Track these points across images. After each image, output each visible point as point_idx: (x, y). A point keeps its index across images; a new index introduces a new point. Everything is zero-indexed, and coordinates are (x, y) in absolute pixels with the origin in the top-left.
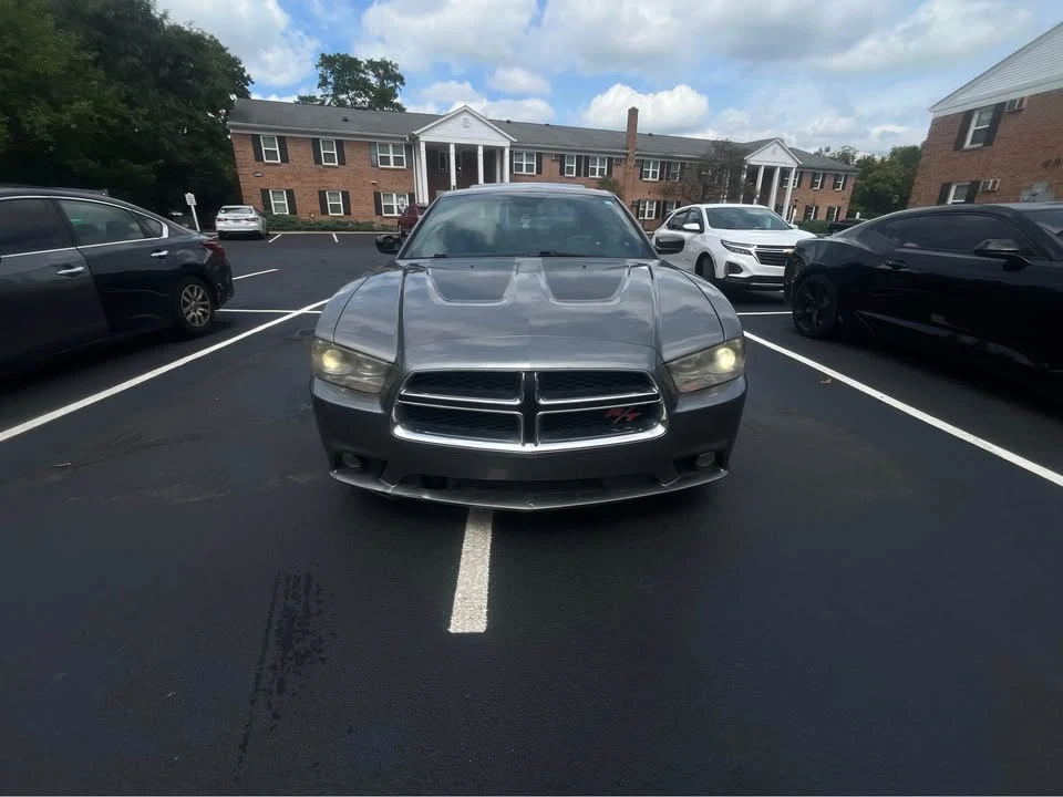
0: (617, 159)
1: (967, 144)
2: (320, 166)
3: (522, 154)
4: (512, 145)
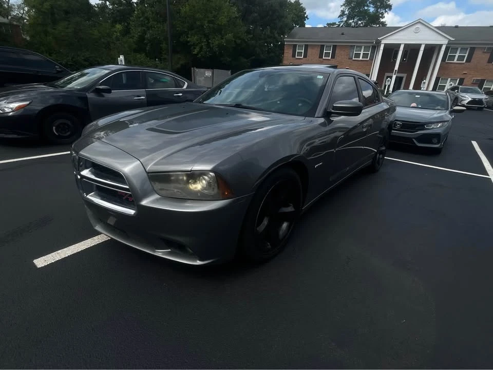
2: (321, 59)
3: (457, 49)
4: (450, 43)
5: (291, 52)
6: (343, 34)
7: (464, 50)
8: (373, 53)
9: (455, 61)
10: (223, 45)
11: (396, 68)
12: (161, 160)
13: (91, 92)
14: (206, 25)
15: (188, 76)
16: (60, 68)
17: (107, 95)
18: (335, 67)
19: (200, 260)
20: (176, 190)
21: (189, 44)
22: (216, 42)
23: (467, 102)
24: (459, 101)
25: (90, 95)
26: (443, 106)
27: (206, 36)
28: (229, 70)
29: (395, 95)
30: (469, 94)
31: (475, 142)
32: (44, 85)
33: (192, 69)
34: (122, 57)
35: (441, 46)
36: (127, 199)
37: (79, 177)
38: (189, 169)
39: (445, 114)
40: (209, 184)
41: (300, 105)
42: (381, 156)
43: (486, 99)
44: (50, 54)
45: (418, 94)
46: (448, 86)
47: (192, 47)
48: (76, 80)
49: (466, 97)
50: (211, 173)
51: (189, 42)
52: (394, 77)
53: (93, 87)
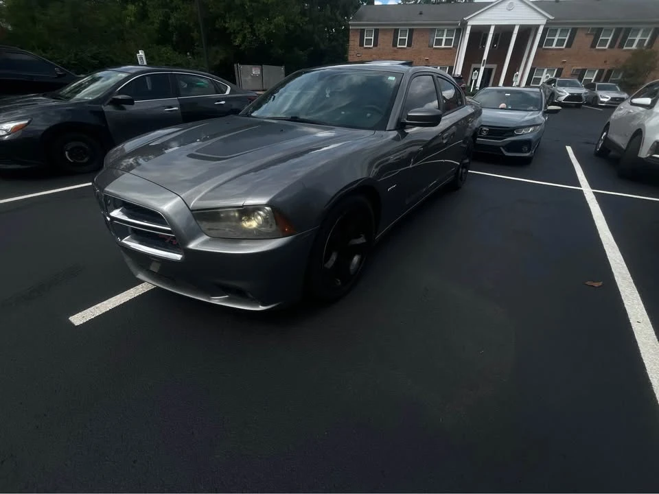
2: (395, 48)
3: (556, 30)
4: (549, 23)
5: (358, 39)
6: (421, 14)
7: (564, 31)
8: (457, 38)
9: (554, 46)
10: (272, 31)
11: (485, 57)
12: (206, 193)
13: (108, 104)
14: (248, 4)
15: (231, 78)
16: (62, 71)
17: (129, 108)
18: (410, 64)
19: (262, 305)
20: (227, 229)
21: (228, 32)
22: (262, 28)
23: (563, 98)
24: (555, 98)
25: (108, 108)
26: (536, 106)
27: (249, 20)
28: (281, 65)
29: (482, 94)
30: (567, 88)
31: (570, 147)
32: (43, 96)
33: (235, 65)
34: (141, 53)
35: (537, 27)
36: (171, 242)
37: (109, 219)
38: (241, 203)
39: (537, 116)
40: (265, 220)
41: (369, 115)
42: (464, 170)
43: (586, 93)
44: (44, 51)
45: (508, 91)
46: (544, 79)
47: (232, 36)
48: (85, 87)
49: (562, 92)
50: (267, 208)
51: (228, 28)
52: (482, 69)
53: (109, 97)
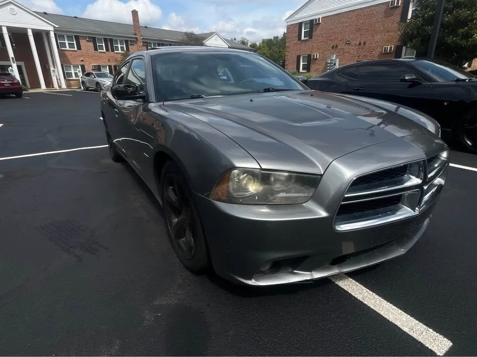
0: (131, 41)
1: (303, 38)
4: (55, 30)
9: (68, 48)
11: (12, 55)
35: (47, 32)
49: (105, 82)
